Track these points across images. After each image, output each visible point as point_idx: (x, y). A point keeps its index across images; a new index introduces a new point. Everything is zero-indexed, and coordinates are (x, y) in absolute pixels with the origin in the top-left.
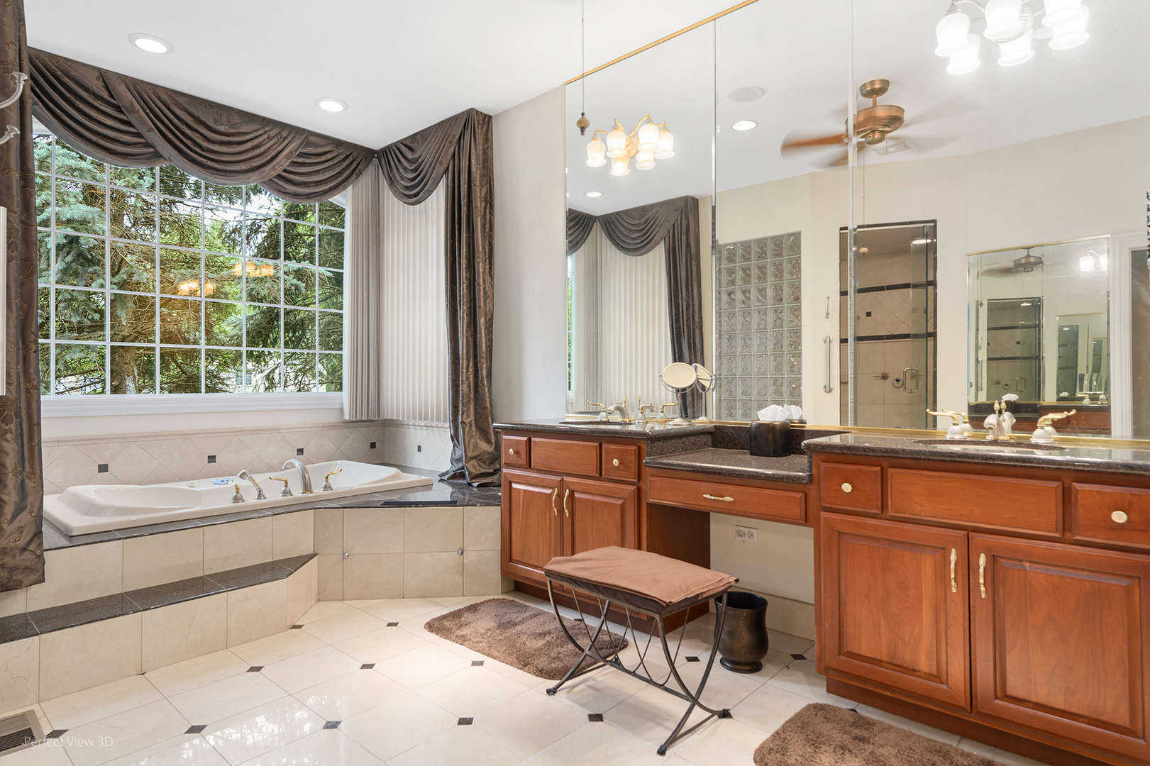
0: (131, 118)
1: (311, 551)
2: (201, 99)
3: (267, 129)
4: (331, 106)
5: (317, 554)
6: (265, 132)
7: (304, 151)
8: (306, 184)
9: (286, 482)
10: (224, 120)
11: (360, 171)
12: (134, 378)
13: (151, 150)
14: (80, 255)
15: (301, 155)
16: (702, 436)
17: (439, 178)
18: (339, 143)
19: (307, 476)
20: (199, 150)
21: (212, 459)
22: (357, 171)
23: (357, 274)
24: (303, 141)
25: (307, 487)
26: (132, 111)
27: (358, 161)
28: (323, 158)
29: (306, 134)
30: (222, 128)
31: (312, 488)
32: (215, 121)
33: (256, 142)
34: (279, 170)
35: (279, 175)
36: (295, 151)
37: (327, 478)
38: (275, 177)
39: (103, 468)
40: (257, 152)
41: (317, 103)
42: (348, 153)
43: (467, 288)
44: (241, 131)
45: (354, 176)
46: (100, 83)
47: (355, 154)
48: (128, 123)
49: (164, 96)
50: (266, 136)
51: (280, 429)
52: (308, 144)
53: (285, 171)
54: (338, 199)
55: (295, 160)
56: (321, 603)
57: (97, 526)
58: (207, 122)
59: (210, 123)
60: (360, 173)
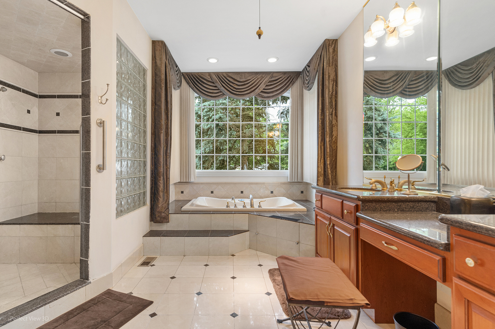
0: (216, 85)
1: (247, 229)
2: (236, 72)
3: (257, 76)
4: (272, 60)
5: (249, 231)
6: (256, 77)
7: (271, 80)
8: (272, 92)
9: (244, 203)
10: (243, 77)
11: (294, 82)
12: (247, 165)
13: (222, 93)
14: (220, 129)
15: (270, 82)
16: (423, 203)
17: (315, 76)
18: (285, 73)
19: (252, 201)
20: (235, 90)
21: (242, 192)
22: (292, 82)
23: (293, 123)
24: (271, 76)
25: (252, 205)
26: (217, 82)
27: (293, 78)
28: (278, 81)
29: (272, 73)
30: (241, 80)
31: (254, 206)
32: (240, 78)
33: (253, 82)
34: (261, 90)
35: (262, 91)
36: (267, 81)
37: (260, 203)
38: (260, 92)
39: (212, 192)
40: (253, 85)
41: (267, 60)
42: (289, 76)
43: (321, 123)
44: (248, 79)
45: (291, 84)
46: (209, 77)
47: (292, 76)
48: (216, 87)
49: (225, 75)
50: (257, 78)
51: (264, 184)
52: (272, 77)
53: (264, 89)
54: (286, 94)
55: (268, 84)
56: (250, 249)
57: (190, 209)
58: (237, 80)
59: (239, 79)
60: (294, 83)
